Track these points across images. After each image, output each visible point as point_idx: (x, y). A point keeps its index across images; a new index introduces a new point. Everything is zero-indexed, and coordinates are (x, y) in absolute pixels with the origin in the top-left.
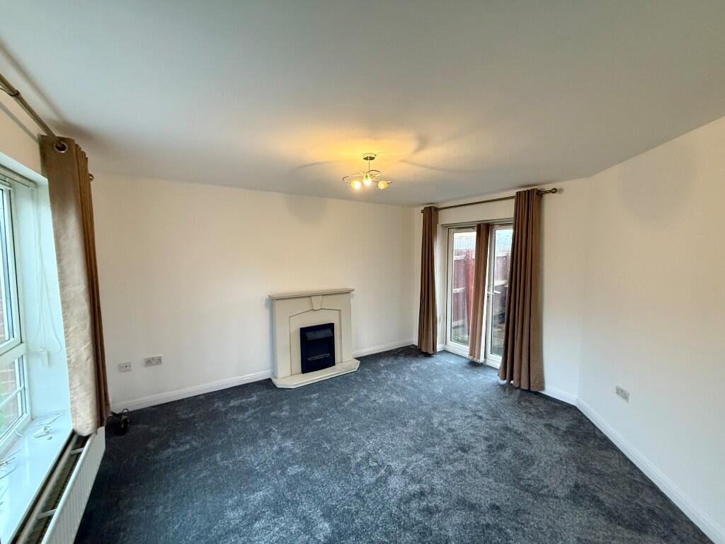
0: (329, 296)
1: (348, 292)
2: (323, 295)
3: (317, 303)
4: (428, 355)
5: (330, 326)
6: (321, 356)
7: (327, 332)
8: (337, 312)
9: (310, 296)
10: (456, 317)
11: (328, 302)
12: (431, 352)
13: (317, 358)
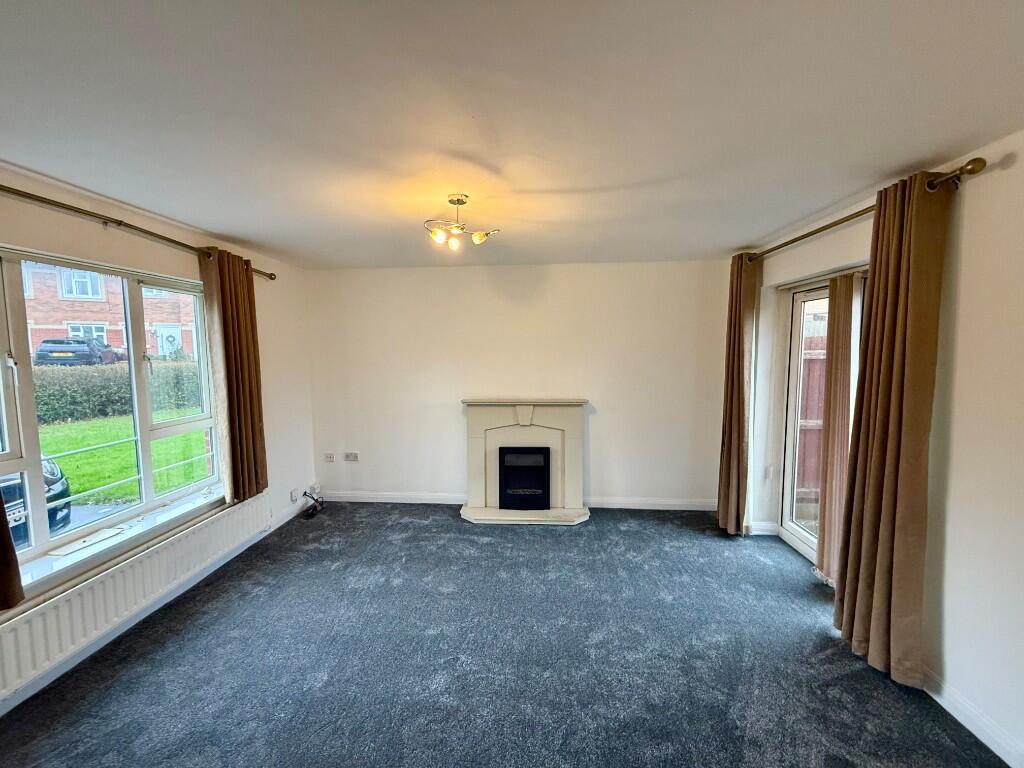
0: (545, 408)
1: (579, 404)
2: (535, 405)
3: (524, 415)
4: (724, 534)
5: (545, 452)
6: (528, 492)
7: (539, 460)
8: (560, 432)
9: (514, 406)
10: (802, 481)
11: (543, 416)
12: (731, 530)
13: (521, 492)
